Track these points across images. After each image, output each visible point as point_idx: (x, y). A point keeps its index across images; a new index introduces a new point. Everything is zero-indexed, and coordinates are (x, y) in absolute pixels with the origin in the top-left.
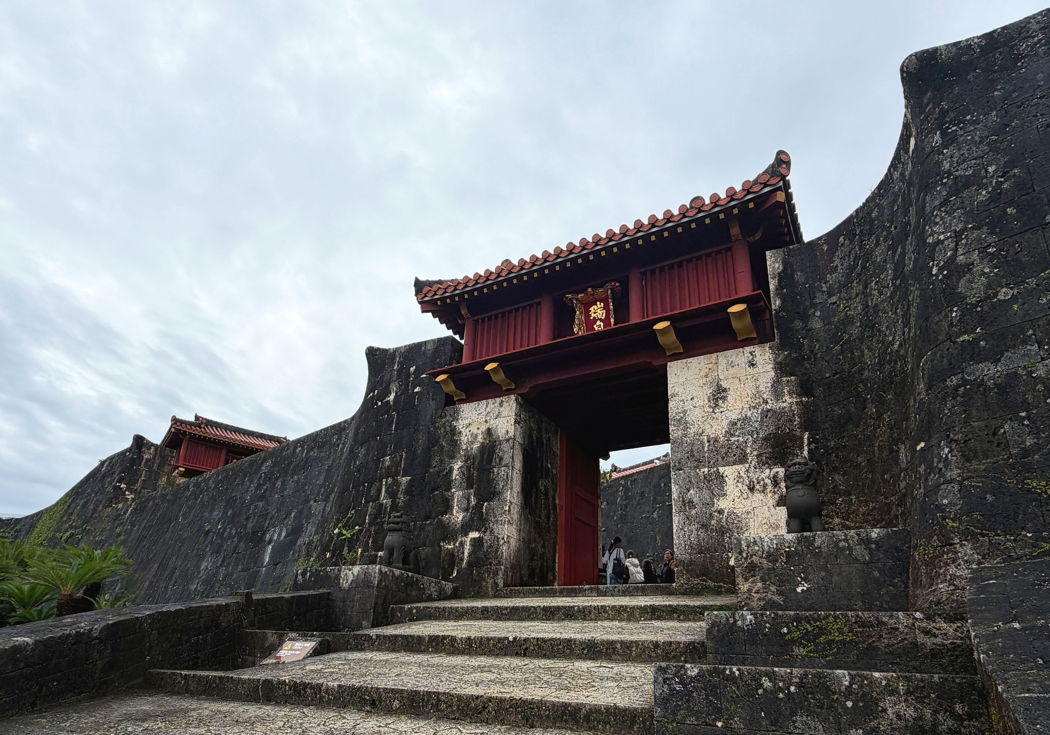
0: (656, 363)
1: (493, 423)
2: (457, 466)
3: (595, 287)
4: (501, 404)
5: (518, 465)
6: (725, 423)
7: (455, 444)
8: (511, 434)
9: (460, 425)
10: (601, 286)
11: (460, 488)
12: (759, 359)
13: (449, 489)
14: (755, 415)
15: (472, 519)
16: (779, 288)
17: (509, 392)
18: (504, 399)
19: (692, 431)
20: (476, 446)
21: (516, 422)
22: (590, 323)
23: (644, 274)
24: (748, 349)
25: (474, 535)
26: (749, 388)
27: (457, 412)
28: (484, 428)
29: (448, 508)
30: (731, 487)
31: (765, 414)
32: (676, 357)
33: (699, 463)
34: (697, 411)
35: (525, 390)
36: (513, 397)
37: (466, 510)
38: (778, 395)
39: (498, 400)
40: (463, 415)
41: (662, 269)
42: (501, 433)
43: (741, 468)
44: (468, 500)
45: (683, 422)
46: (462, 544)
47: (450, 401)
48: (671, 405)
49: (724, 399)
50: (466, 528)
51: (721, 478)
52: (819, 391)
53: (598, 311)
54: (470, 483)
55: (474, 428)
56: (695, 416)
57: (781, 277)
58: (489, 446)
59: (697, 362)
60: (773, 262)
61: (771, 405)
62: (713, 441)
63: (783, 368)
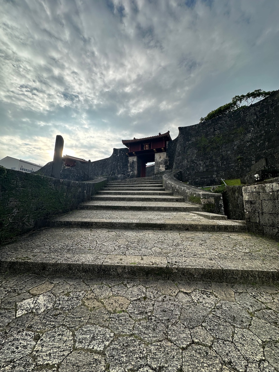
0: (154, 154)
1: (133, 159)
2: (129, 164)
3: (147, 143)
4: (135, 157)
5: (137, 165)
7: (128, 162)
9: (129, 159)
12: (165, 154)
13: (128, 167)
14: (164, 160)
19: (157, 161)
20: (131, 162)
21: (137, 160)
22: (146, 147)
23: (153, 143)
24: (164, 152)
25: (132, 172)
26: (163, 157)
29: (128, 169)
32: (156, 153)
33: (158, 164)
35: (138, 155)
37: (131, 170)
38: (166, 157)
41: (155, 142)
42: (135, 161)
47: (127, 156)
48: (155, 158)
50: (130, 172)
51: (160, 166)
52: (170, 157)
53: (147, 146)
54: (131, 167)
55: (131, 160)
56: (158, 159)
57: (168, 144)
58: (133, 162)
59: (158, 154)
60: (167, 143)
61: (166, 159)
62: (159, 162)
63: (167, 155)
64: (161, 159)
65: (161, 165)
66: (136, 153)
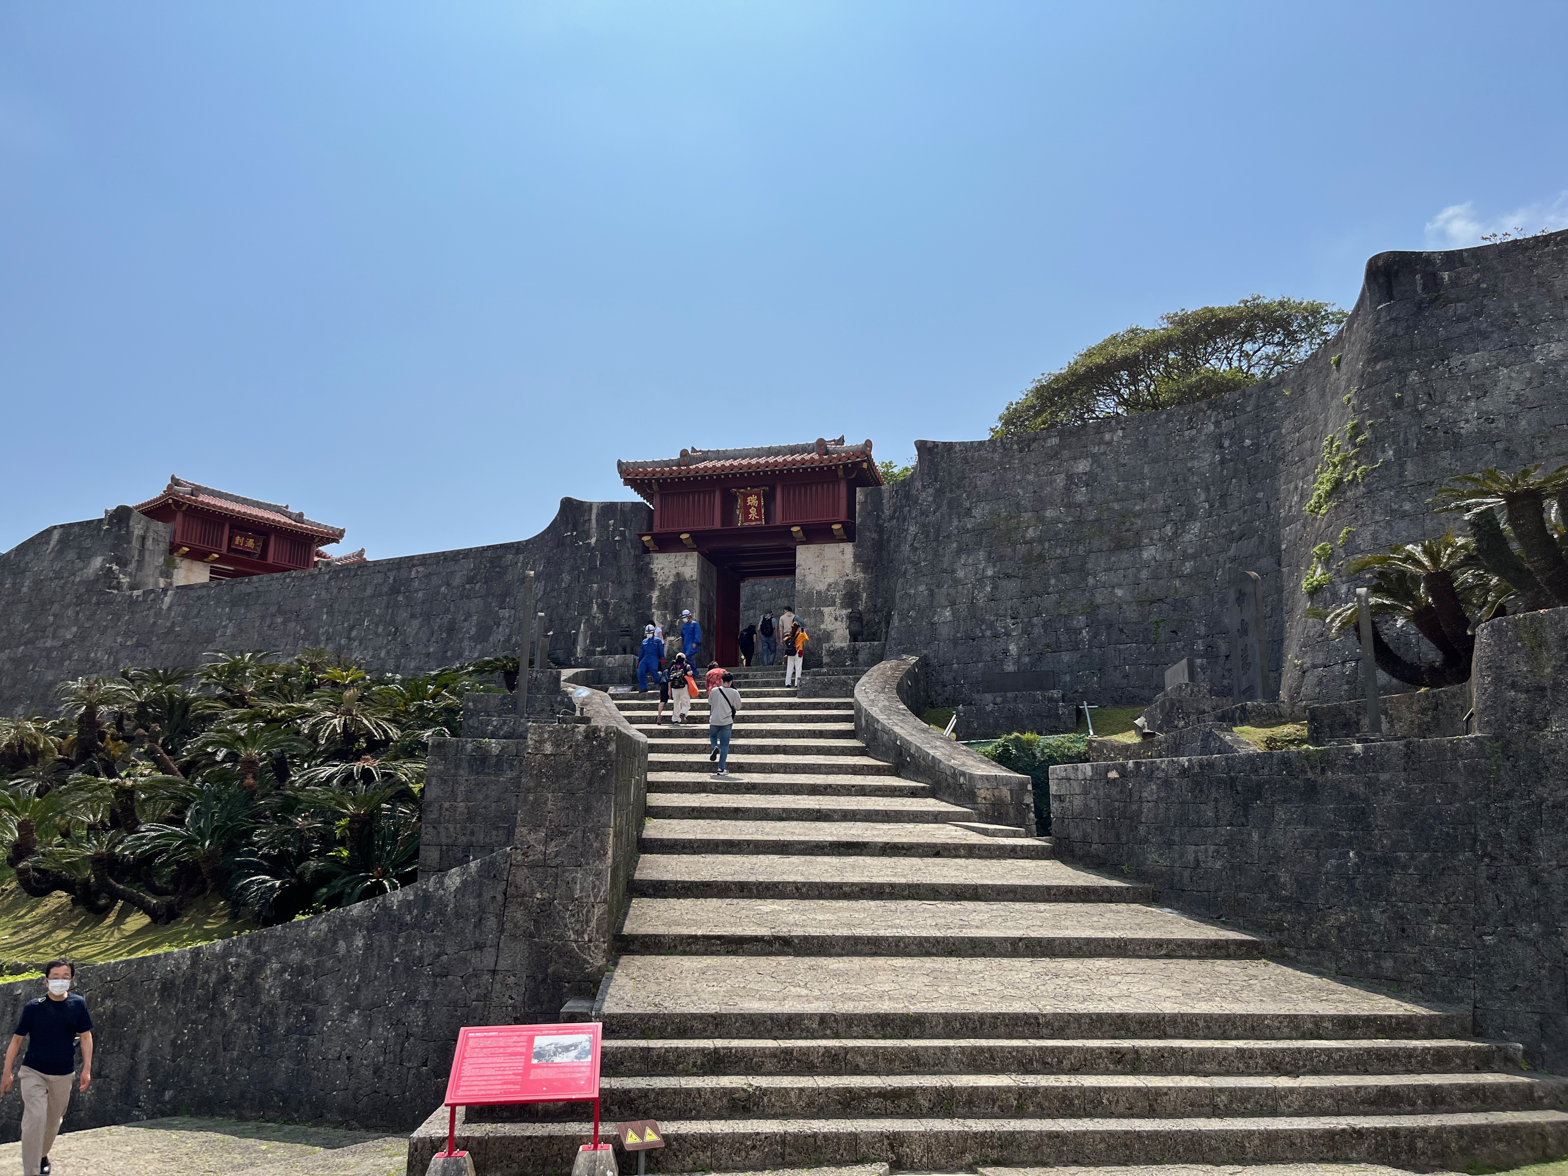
0: (790, 544)
1: (681, 569)
2: (655, 594)
3: (752, 487)
4: (686, 557)
5: (698, 592)
6: (826, 584)
7: (652, 580)
8: (694, 578)
9: (655, 567)
10: (757, 488)
11: (658, 608)
12: (847, 552)
13: (650, 609)
14: (842, 582)
16: (862, 510)
17: (693, 550)
18: (689, 554)
19: (808, 587)
20: (669, 583)
21: (698, 570)
22: (747, 508)
23: (784, 487)
24: (842, 545)
26: (839, 568)
27: (652, 558)
28: (674, 572)
30: (827, 618)
31: (847, 581)
32: (803, 543)
33: (811, 605)
34: (812, 576)
35: (706, 550)
36: (696, 554)
38: (855, 572)
39: (684, 554)
40: (656, 562)
41: (796, 485)
42: (688, 575)
43: (832, 608)
44: (665, 617)
45: (803, 579)
47: (646, 550)
48: (797, 570)
49: (827, 571)
51: (821, 613)
52: (871, 572)
53: (752, 500)
54: (663, 605)
55: (666, 571)
56: (810, 578)
57: (862, 504)
58: (680, 582)
59: (814, 548)
60: (860, 494)
61: (852, 578)
62: (819, 593)
63: (857, 557)
64: (831, 577)
65: (826, 610)
66: (694, 535)
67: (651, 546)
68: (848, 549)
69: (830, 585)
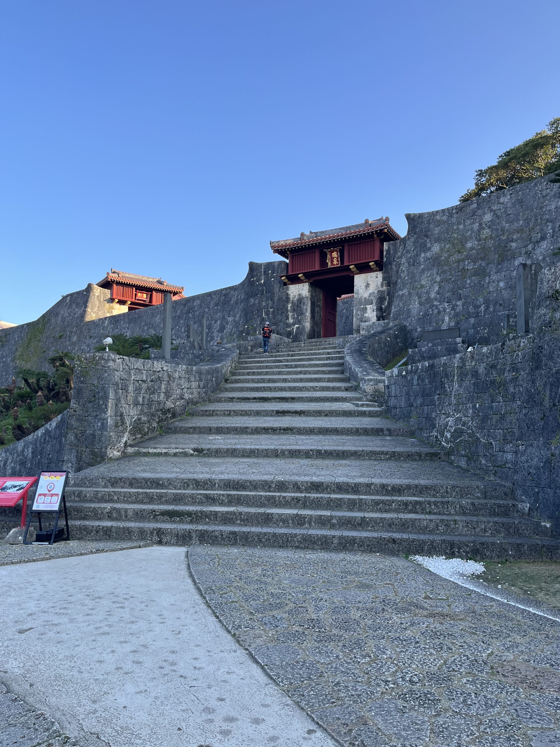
0: (351, 275)
1: (301, 292)
2: (289, 305)
3: (333, 248)
4: (303, 286)
5: (309, 304)
6: (368, 294)
7: (288, 298)
8: (307, 295)
9: (290, 292)
10: (336, 247)
11: (291, 312)
12: (379, 276)
13: (287, 313)
14: (376, 292)
15: (296, 322)
16: (387, 254)
17: (306, 282)
18: (304, 284)
19: (360, 296)
20: (295, 299)
21: (309, 292)
22: (332, 259)
23: (349, 245)
24: (376, 273)
25: (297, 326)
26: (375, 285)
27: (288, 288)
28: (298, 293)
29: (287, 318)
30: (369, 311)
31: (379, 291)
32: (357, 274)
33: (361, 305)
34: (362, 290)
35: (311, 281)
36: (307, 284)
37: (294, 319)
38: (382, 286)
39: (302, 284)
40: (290, 289)
41: (355, 244)
42: (304, 295)
43: (371, 306)
44: (294, 316)
45: (357, 293)
46: (293, 329)
47: (285, 284)
48: (355, 288)
49: (369, 287)
50: (294, 324)
51: (366, 309)
52: (392, 285)
53: (335, 254)
54: (294, 311)
55: (294, 293)
57: (387, 251)
58: (301, 300)
59: (363, 276)
60: (386, 246)
61: (380, 289)
62: (365, 299)
63: (384, 279)
64: (370, 290)
65: (368, 307)
66: (305, 274)
67: (286, 281)
68: (380, 275)
69: (370, 294)
